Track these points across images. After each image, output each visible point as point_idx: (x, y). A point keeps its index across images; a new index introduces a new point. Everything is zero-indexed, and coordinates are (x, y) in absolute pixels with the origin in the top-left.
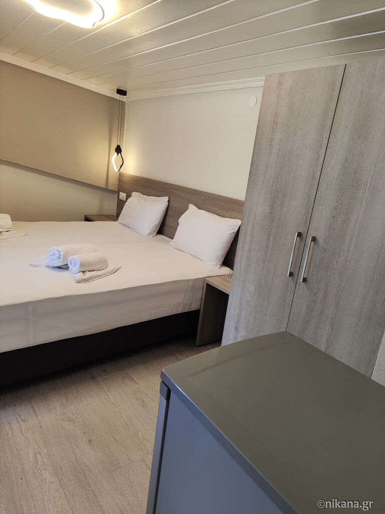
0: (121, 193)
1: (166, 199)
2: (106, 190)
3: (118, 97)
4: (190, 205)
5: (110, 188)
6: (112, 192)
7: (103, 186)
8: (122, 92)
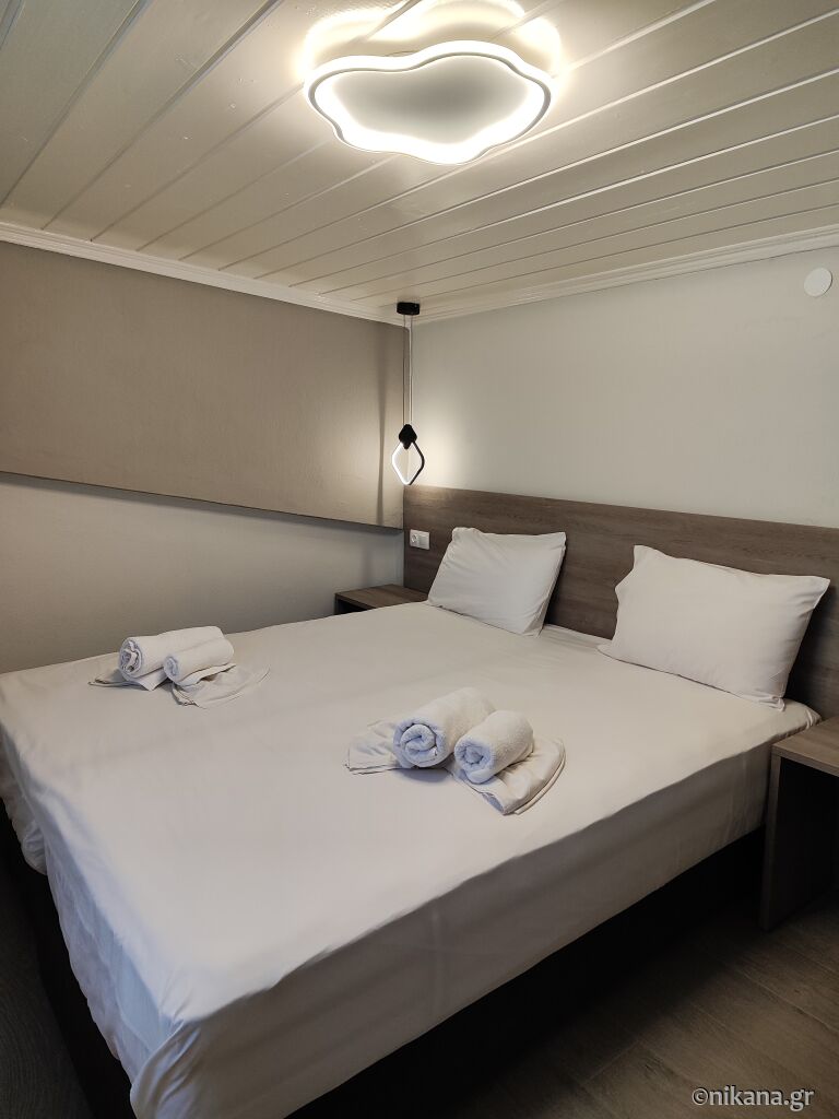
0: (413, 532)
1: (560, 538)
2: (379, 530)
3: (399, 320)
4: (638, 549)
5: (386, 524)
6: (391, 531)
7: (373, 521)
8: (409, 308)
